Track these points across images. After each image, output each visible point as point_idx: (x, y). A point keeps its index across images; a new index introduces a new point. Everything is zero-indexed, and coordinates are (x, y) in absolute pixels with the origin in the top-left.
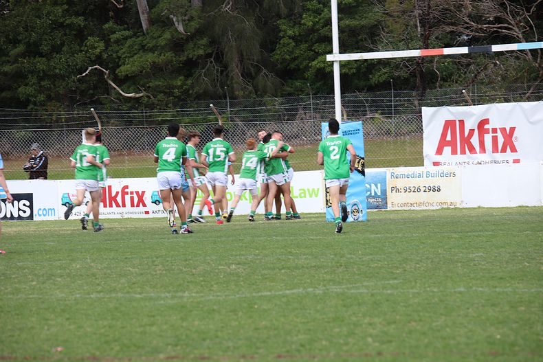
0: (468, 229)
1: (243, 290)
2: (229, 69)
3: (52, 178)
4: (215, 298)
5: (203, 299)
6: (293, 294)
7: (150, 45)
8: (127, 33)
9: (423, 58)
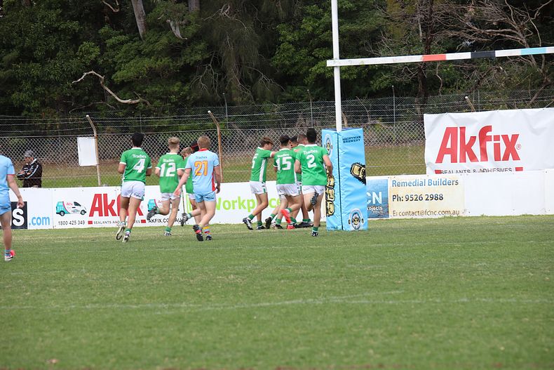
0: (471, 239)
1: (242, 300)
2: (227, 75)
3: (46, 186)
4: (213, 308)
5: (201, 310)
6: (293, 304)
7: (147, 50)
8: (123, 38)
9: (425, 64)
